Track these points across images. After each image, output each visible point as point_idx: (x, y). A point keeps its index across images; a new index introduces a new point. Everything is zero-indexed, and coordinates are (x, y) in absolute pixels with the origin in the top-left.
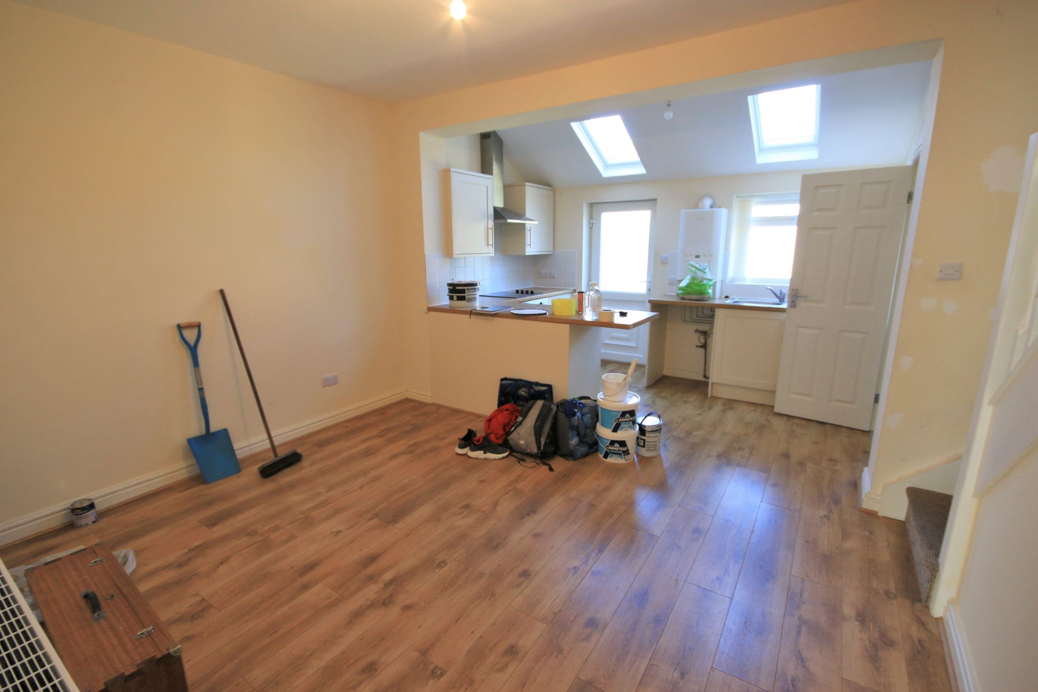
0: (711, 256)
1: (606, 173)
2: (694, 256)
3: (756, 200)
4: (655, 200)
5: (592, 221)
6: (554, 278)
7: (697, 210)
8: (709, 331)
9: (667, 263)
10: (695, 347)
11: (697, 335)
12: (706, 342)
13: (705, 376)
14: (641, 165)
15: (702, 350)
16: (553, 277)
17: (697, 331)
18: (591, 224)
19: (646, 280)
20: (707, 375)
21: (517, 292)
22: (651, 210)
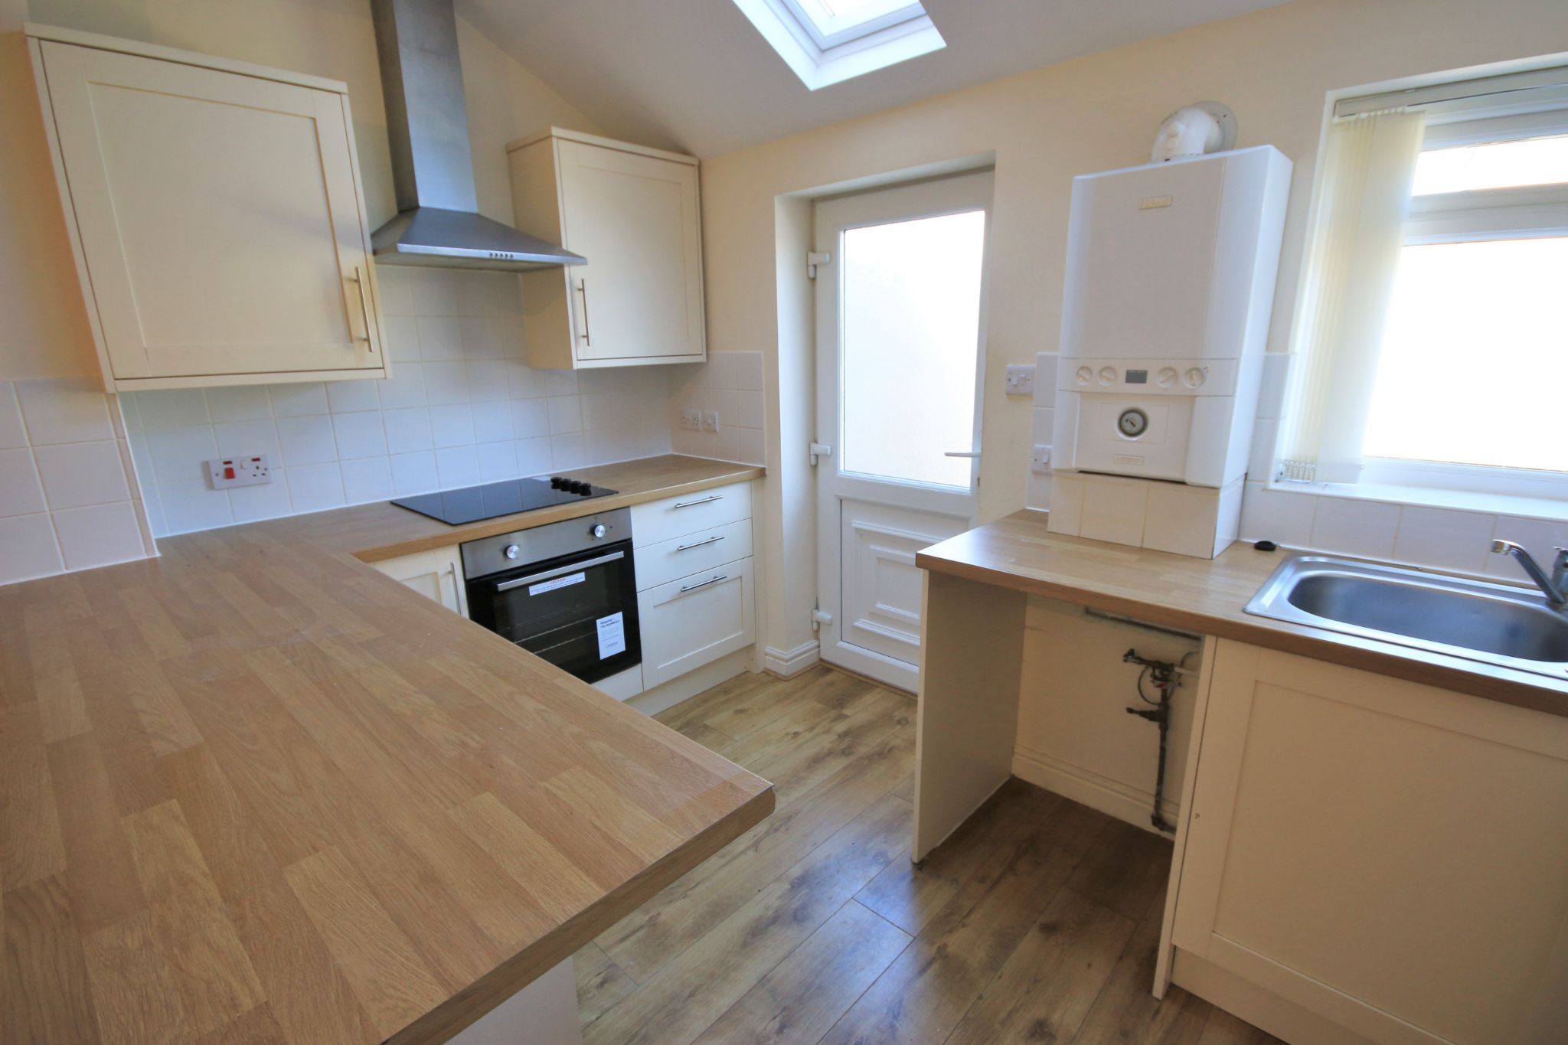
0: (1197, 372)
1: (815, 77)
2: (1123, 376)
3: (1431, 116)
4: (988, 168)
5: (814, 258)
6: (715, 431)
7: (1148, 167)
8: (1182, 664)
9: (1028, 395)
10: (1125, 711)
11: (1134, 669)
12: (1165, 698)
13: (1158, 820)
14: (928, 21)
15: (1154, 728)
16: (711, 431)
17: (1131, 655)
18: (811, 269)
19: (968, 449)
20: (1168, 816)
21: (558, 483)
22: (984, 210)
